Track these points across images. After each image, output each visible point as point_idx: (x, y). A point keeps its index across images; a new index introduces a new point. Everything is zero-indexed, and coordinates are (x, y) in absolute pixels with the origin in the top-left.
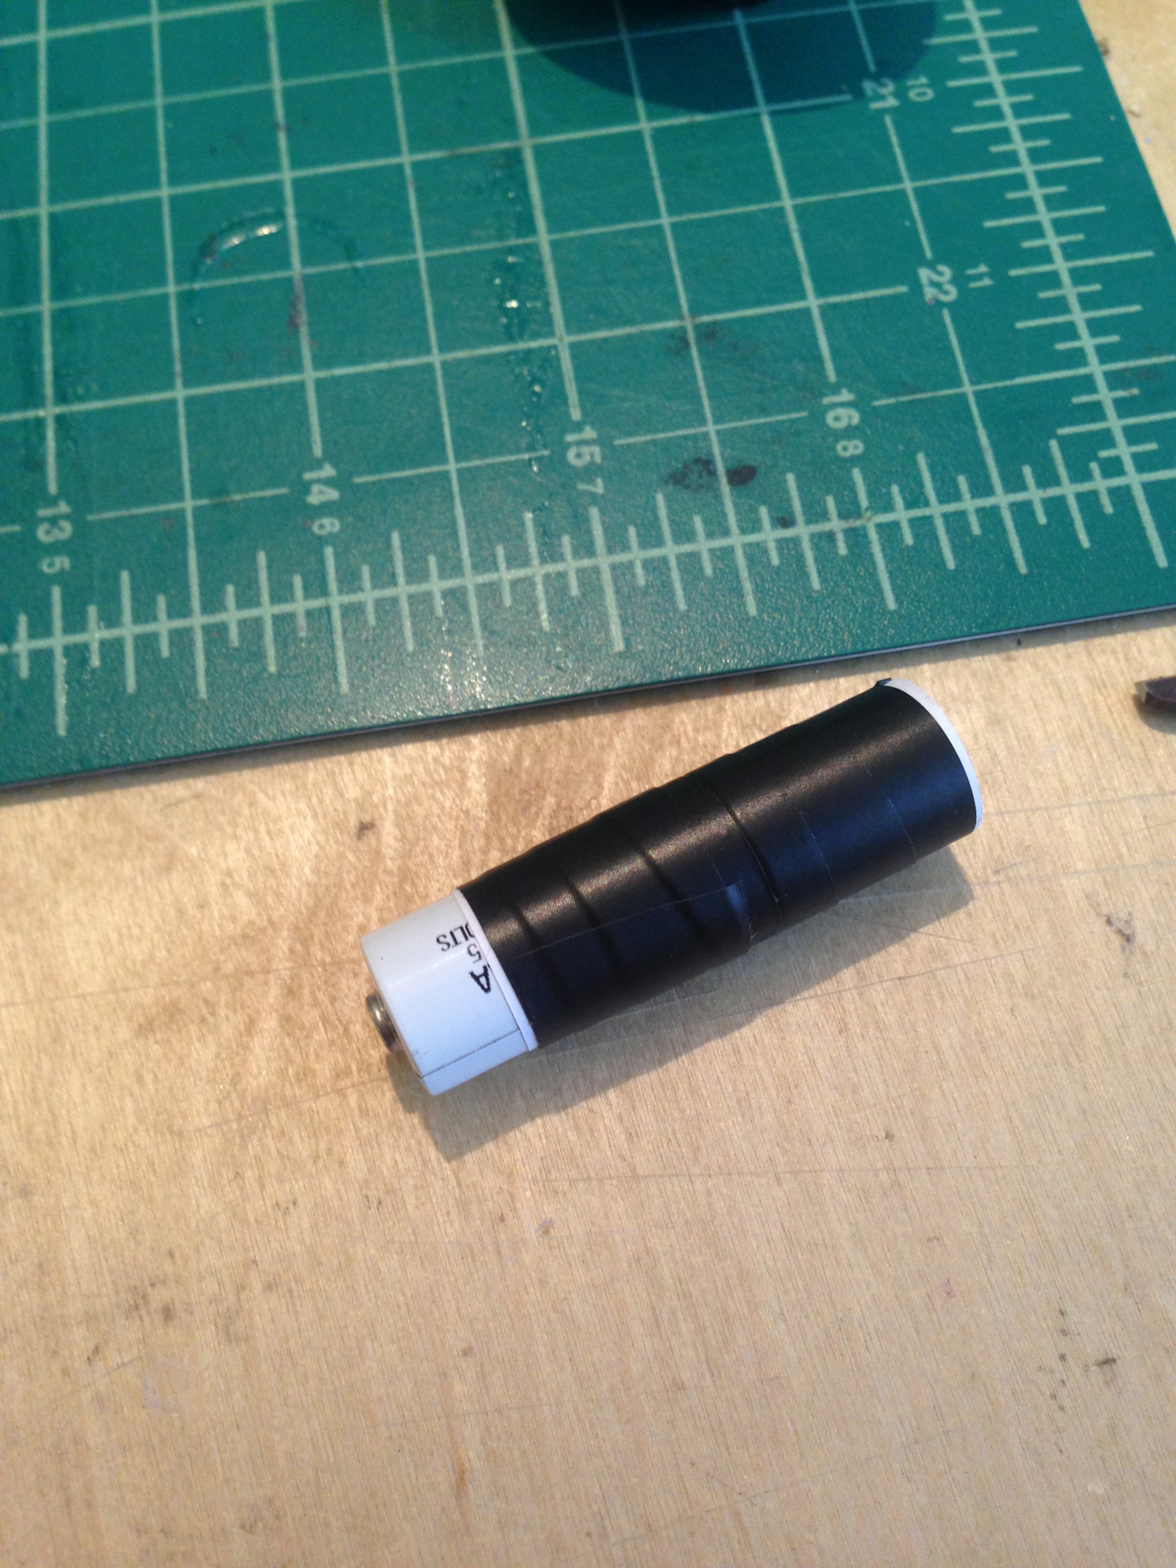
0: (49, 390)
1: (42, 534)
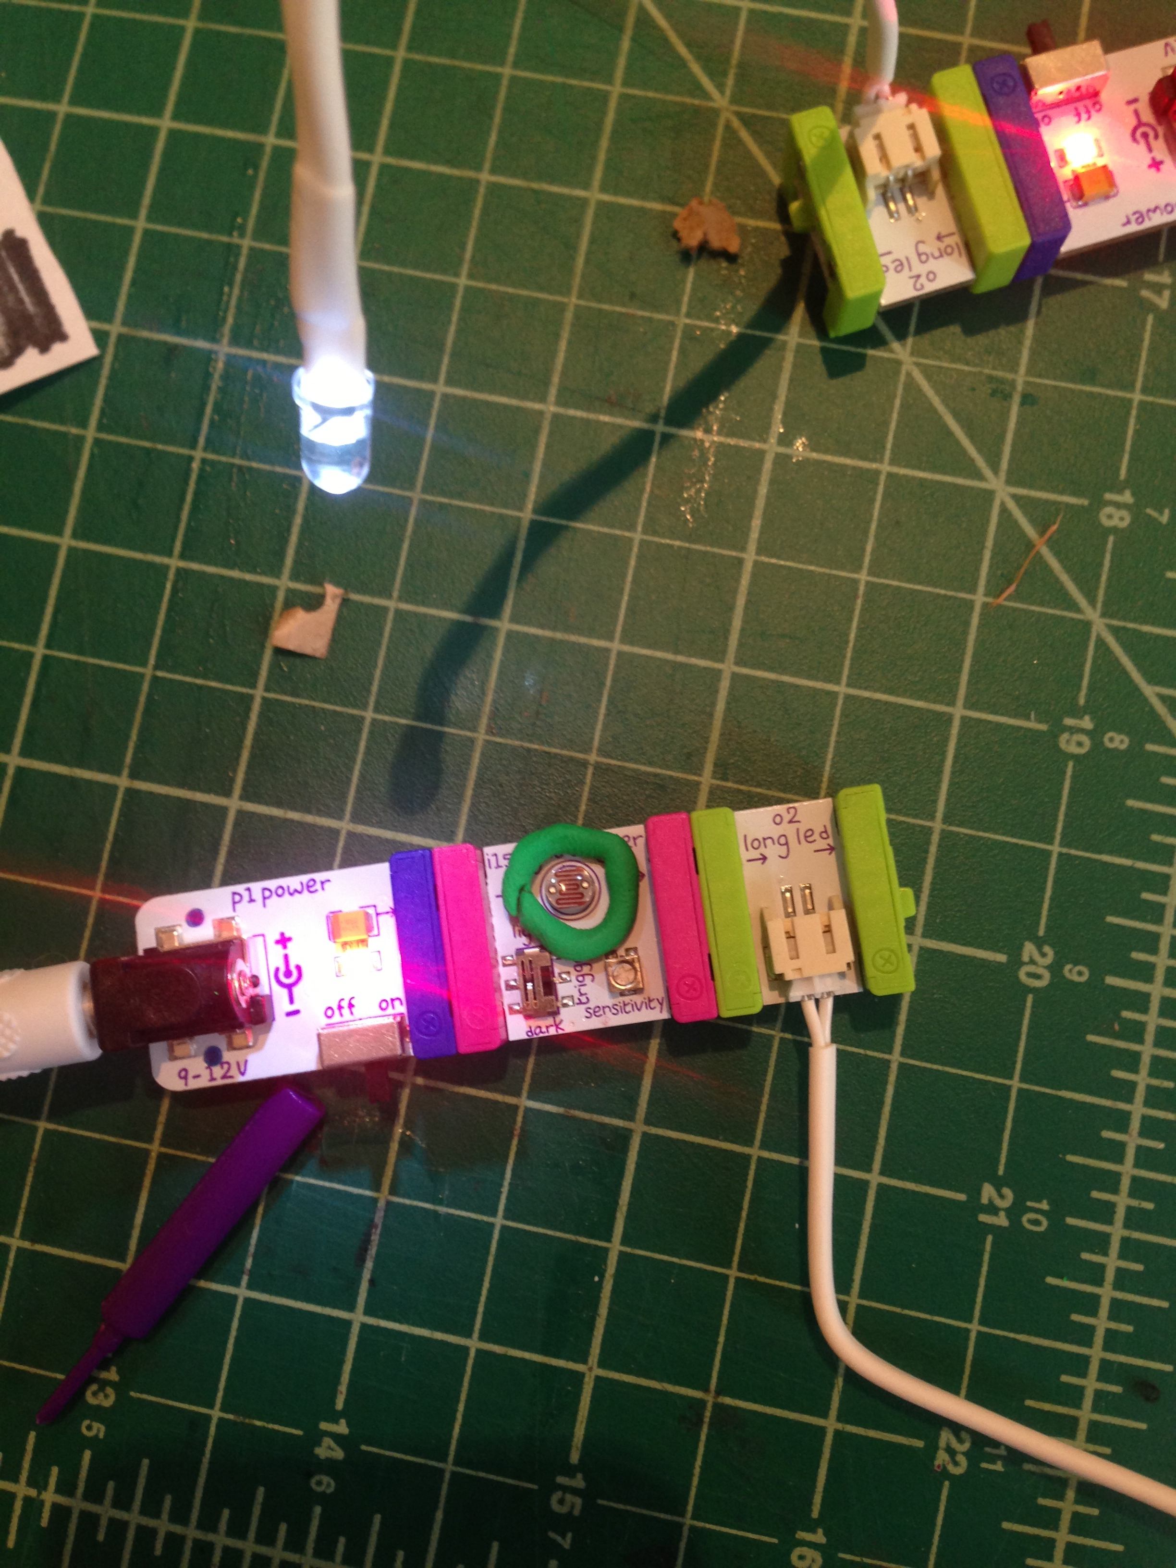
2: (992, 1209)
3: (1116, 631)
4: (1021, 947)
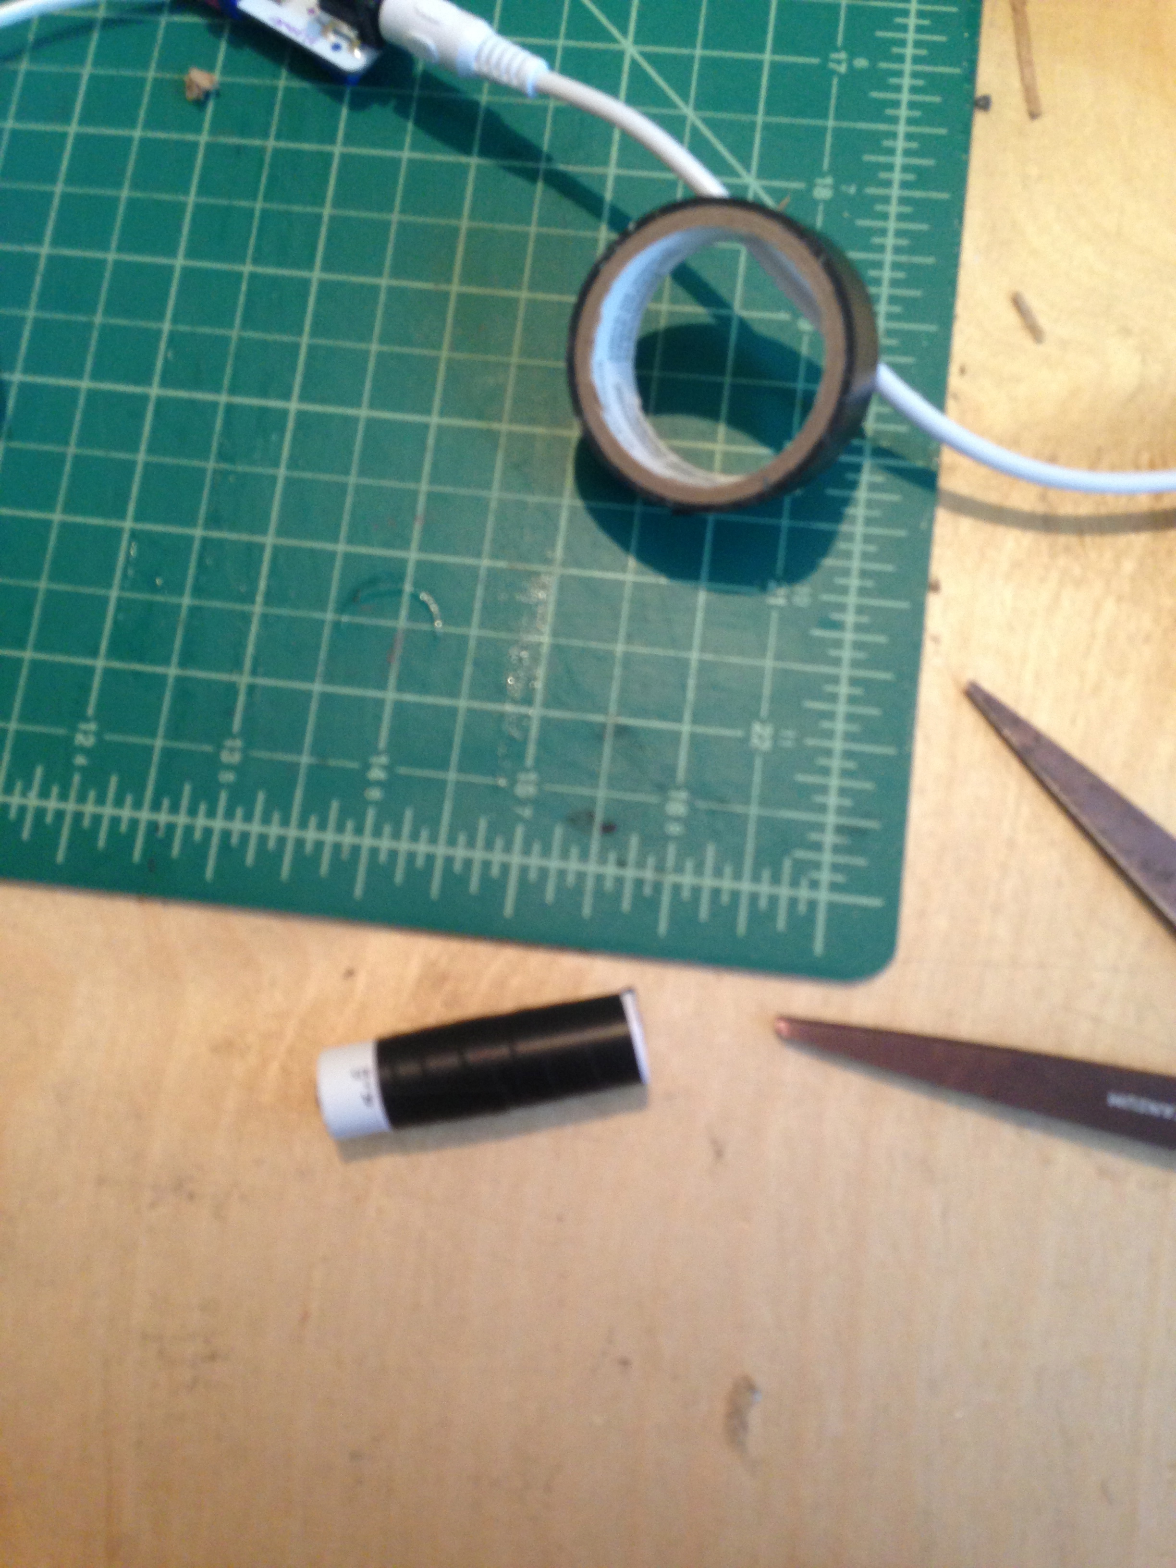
0: (247, 666)
1: (224, 758)
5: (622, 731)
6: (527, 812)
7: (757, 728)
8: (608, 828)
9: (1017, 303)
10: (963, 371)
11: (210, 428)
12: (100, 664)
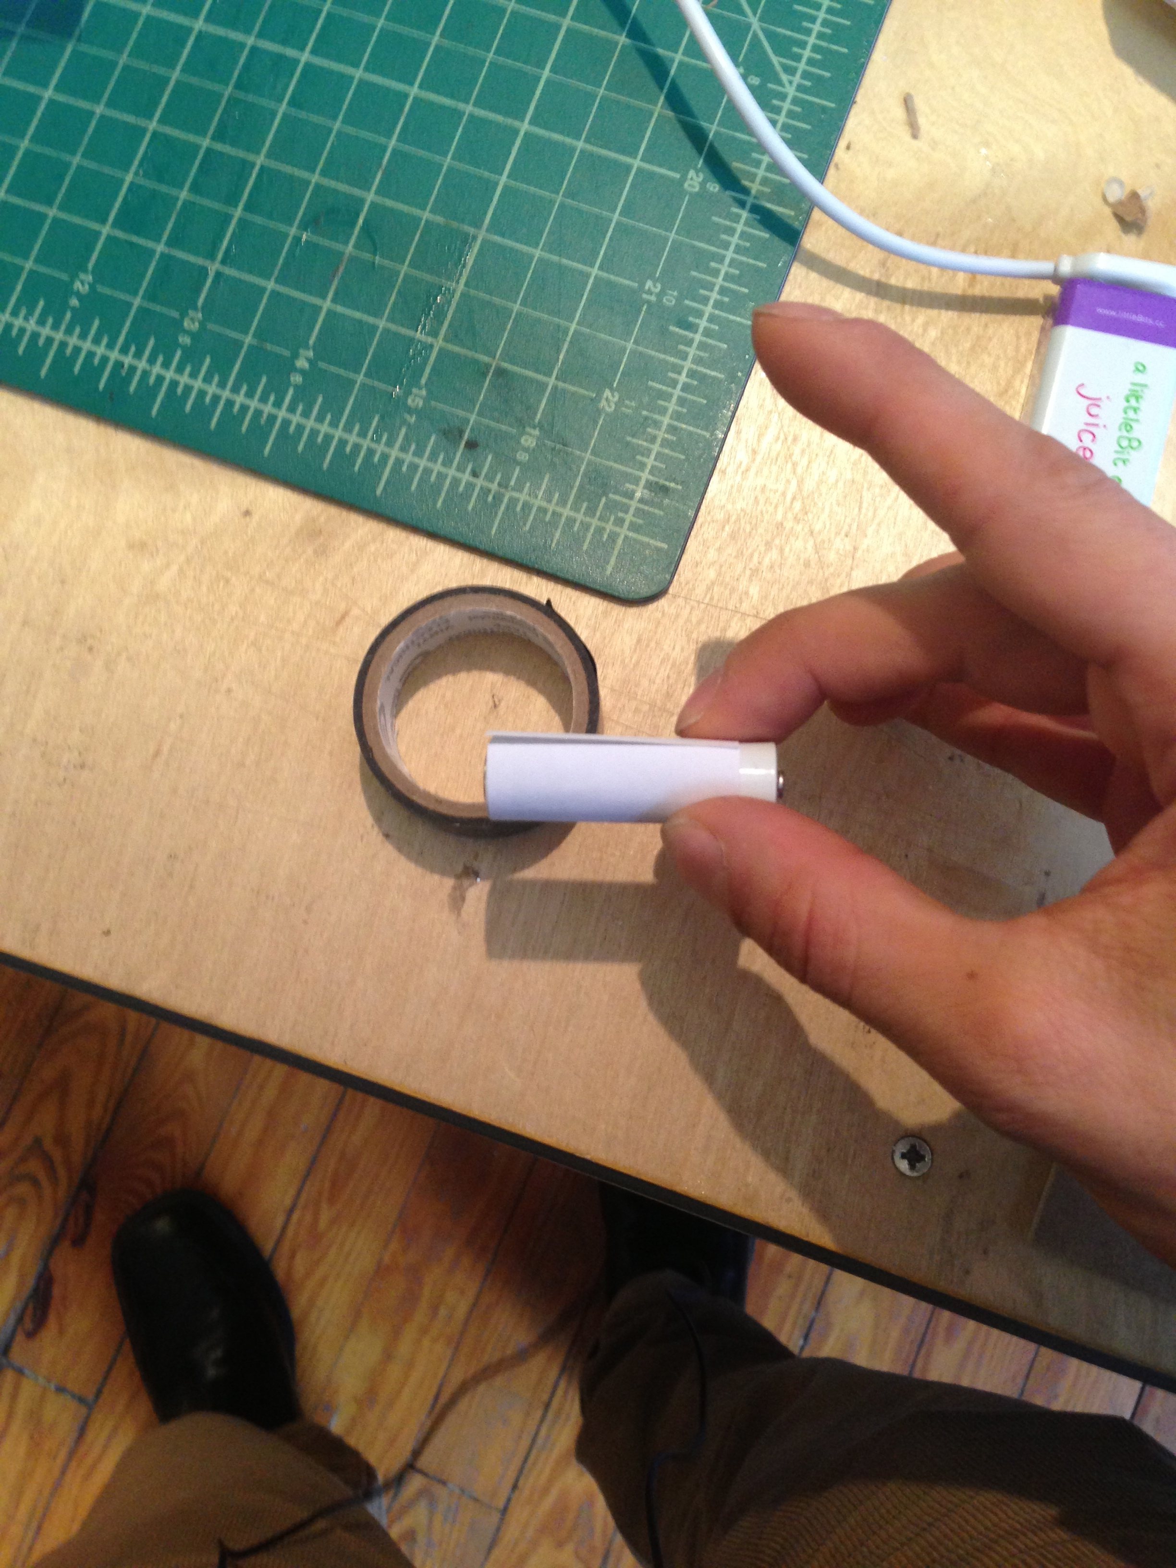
0: (220, 256)
1: (186, 324)
2: (650, 292)
3: (764, 30)
4: (688, 172)
5: (501, 373)
6: (413, 419)
7: (607, 393)
8: (471, 445)
9: (908, 102)
10: (848, 147)
11: (235, 61)
12: (106, 230)
